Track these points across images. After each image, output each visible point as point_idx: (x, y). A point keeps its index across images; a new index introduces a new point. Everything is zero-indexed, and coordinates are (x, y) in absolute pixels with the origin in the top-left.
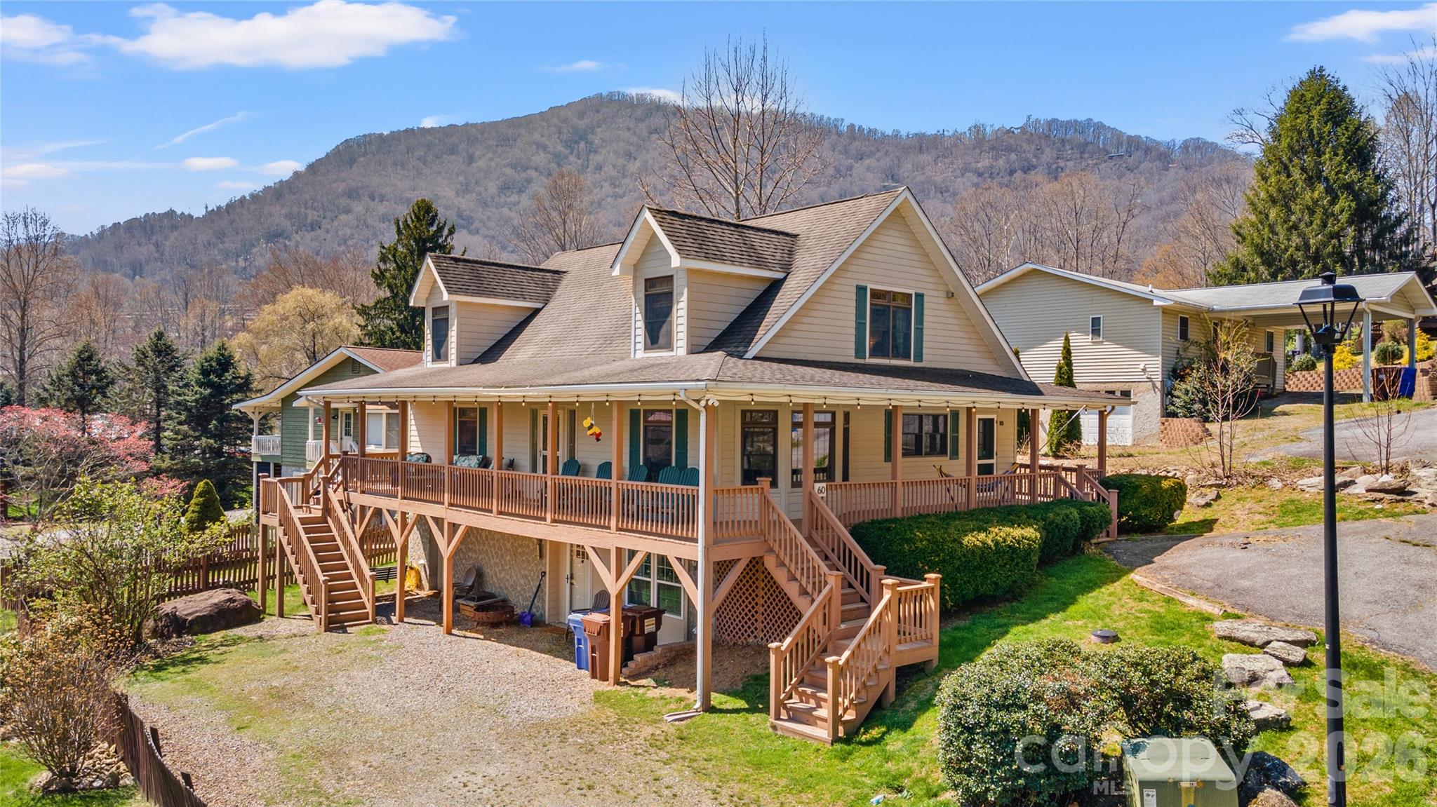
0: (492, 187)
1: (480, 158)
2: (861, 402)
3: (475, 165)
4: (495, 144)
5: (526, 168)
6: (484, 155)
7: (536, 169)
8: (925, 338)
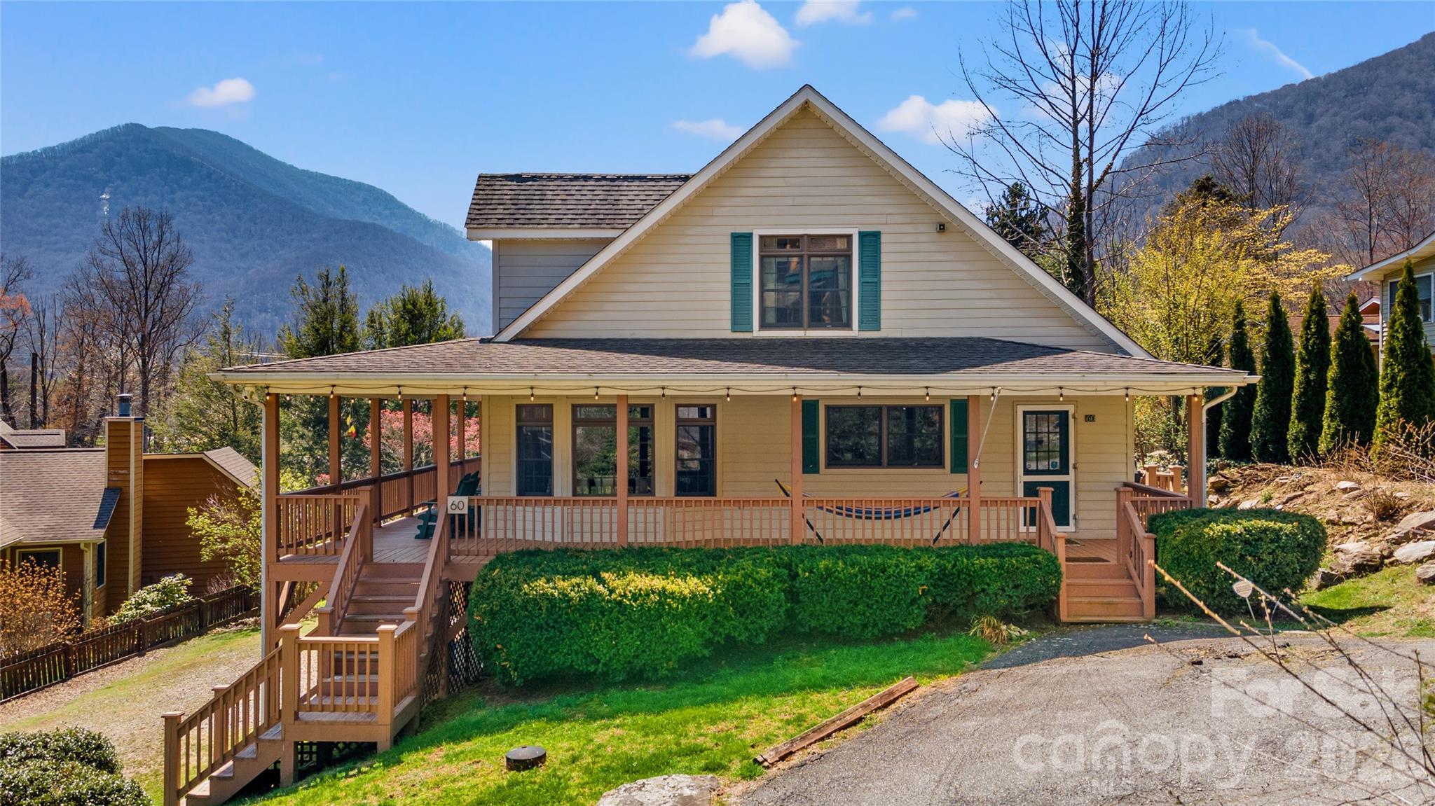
0: (1337, 146)
1: (1322, 116)
2: (732, 392)
3: (1314, 125)
4: (1343, 94)
5: (1383, 116)
6: (1327, 111)
7: (1400, 114)
8: (884, 295)
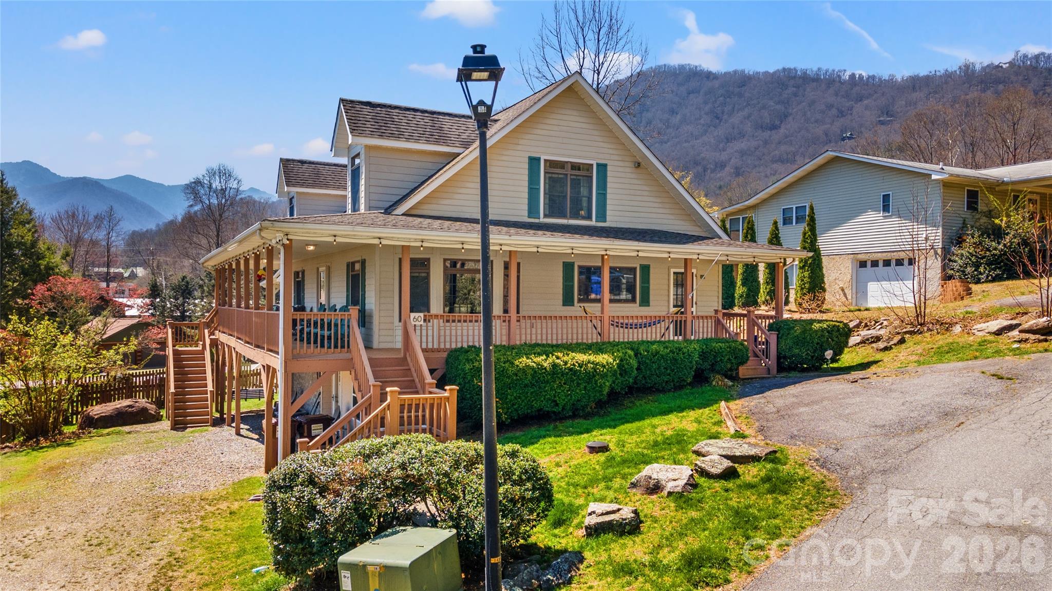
8: (608, 202)
